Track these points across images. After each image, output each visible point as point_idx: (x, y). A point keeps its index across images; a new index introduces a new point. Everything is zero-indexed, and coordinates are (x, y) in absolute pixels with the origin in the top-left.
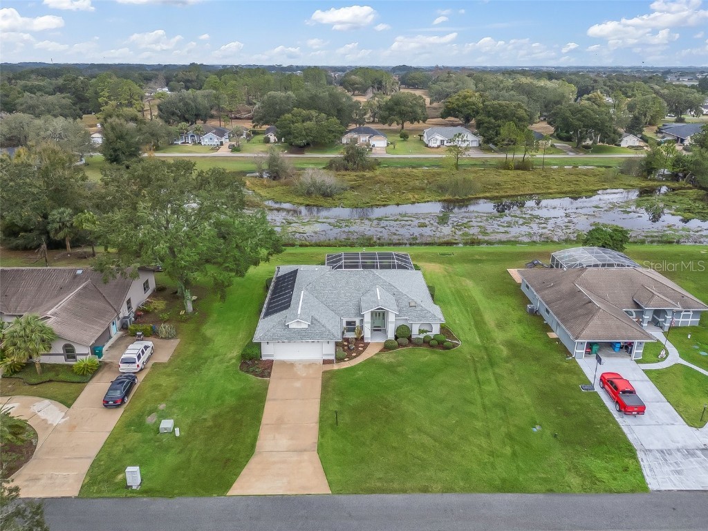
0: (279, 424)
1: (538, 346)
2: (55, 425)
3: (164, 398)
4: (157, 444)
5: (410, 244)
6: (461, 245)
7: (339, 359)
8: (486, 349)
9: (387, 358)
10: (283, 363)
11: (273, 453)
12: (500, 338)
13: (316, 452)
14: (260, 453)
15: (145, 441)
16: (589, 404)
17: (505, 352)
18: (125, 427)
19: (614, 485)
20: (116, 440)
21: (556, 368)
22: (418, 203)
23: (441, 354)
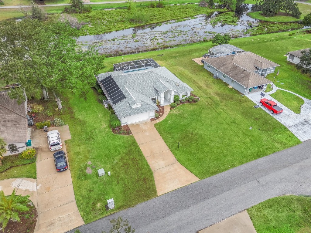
0: (153, 155)
1: (227, 92)
2: (36, 190)
3: (87, 158)
4: (102, 182)
5: (138, 52)
6: (160, 49)
7: (157, 118)
8: (210, 98)
9: (176, 112)
10: (133, 125)
11: (161, 169)
12: (212, 92)
13: (178, 163)
14: (155, 171)
15: (95, 183)
16: (261, 113)
17: (218, 98)
18: (78, 179)
19: (291, 143)
20: (79, 187)
21: (240, 101)
22: (125, 29)
23: (196, 105)
